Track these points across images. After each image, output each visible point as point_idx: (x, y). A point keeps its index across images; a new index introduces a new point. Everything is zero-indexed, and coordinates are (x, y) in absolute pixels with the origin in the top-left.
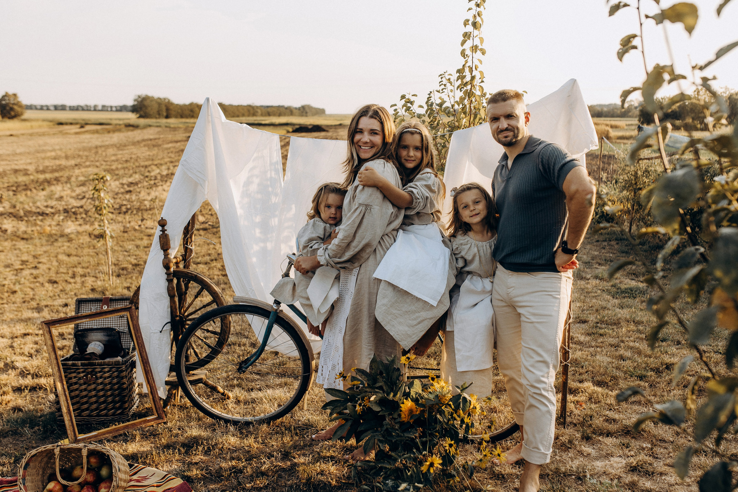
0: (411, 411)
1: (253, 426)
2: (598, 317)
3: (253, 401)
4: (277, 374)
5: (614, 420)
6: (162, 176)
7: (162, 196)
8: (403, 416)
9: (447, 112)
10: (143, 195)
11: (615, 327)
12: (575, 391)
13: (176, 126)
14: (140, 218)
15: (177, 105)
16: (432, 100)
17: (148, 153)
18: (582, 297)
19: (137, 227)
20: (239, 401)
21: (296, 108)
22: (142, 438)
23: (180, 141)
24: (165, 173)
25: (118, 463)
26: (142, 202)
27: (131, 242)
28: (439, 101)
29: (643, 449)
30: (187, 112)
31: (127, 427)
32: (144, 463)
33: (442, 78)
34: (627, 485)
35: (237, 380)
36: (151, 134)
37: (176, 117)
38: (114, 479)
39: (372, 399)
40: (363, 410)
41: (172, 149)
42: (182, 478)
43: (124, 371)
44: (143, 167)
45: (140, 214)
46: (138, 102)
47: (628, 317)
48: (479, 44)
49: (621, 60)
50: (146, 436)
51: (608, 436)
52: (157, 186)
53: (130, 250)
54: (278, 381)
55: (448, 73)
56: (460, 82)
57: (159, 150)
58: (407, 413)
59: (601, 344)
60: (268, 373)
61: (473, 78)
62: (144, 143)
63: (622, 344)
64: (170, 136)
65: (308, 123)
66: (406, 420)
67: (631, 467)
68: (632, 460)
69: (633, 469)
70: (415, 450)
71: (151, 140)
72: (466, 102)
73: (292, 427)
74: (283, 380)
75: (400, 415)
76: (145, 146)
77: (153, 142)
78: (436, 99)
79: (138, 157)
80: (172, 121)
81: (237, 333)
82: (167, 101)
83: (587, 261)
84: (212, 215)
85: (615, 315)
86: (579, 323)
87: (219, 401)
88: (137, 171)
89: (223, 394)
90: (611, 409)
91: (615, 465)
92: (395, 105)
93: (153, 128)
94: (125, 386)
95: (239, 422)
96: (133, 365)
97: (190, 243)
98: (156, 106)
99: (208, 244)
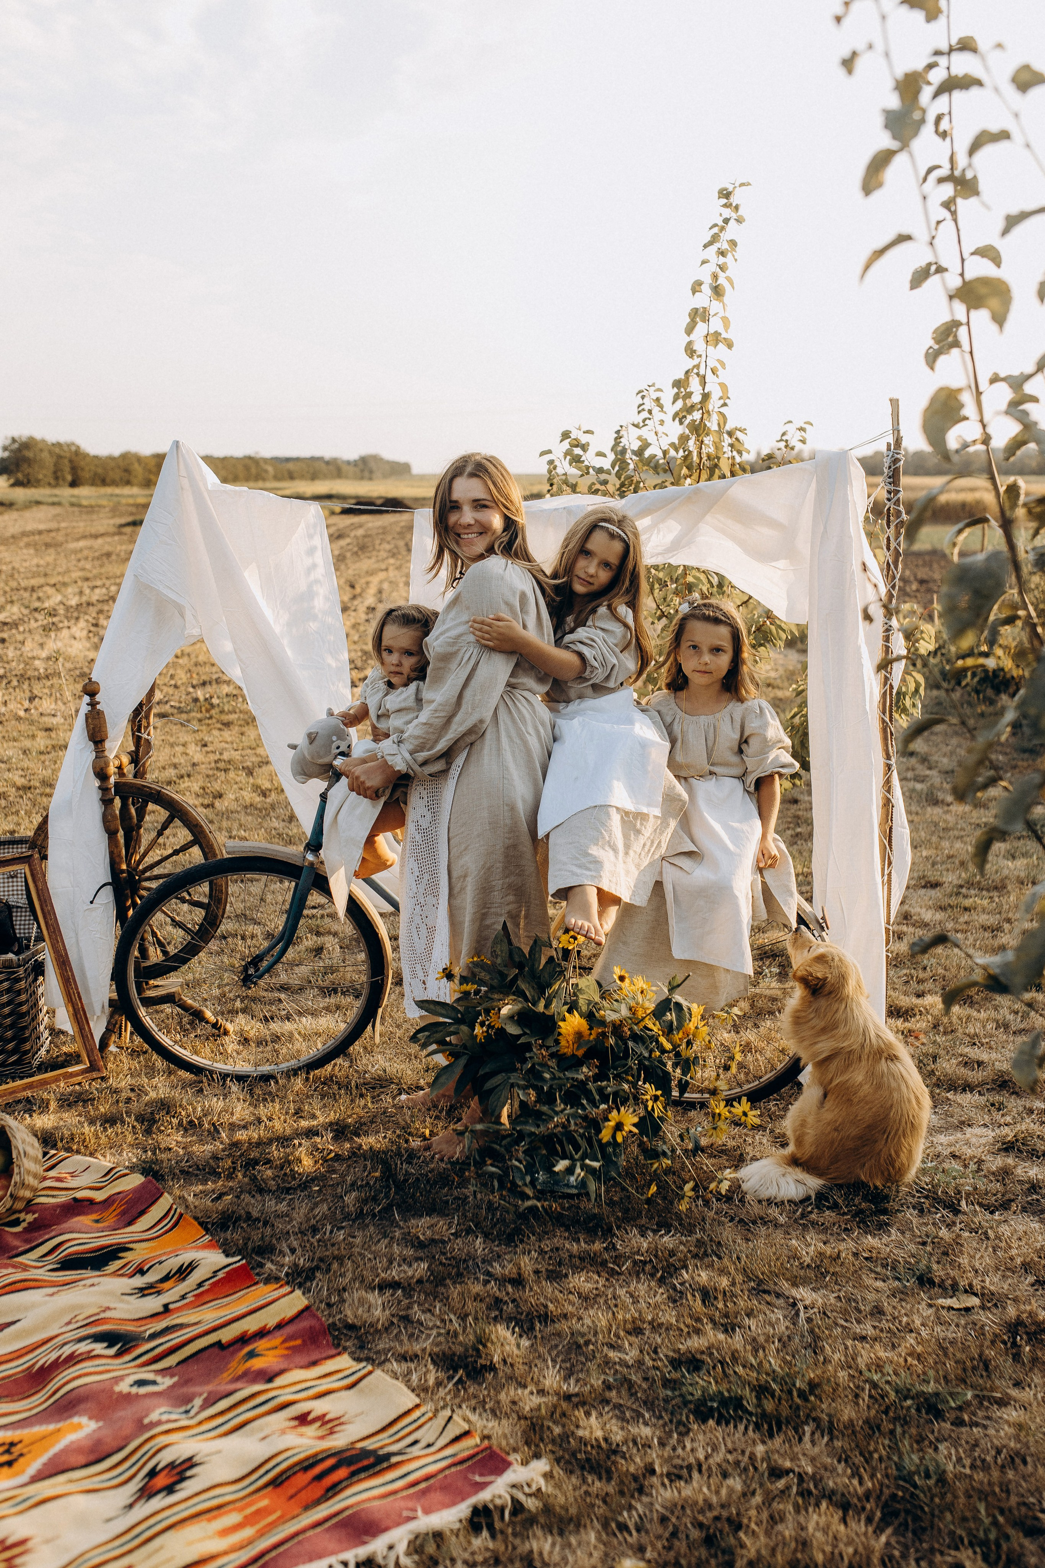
0: (579, 1035)
1: (277, 1082)
2: (963, 875)
3: (276, 1038)
4: (321, 989)
5: (980, 1063)
6: (68, 608)
7: (69, 650)
8: (563, 1043)
9: (652, 464)
10: (30, 649)
11: (996, 894)
12: (907, 1012)
13: (93, 503)
14: (28, 694)
15: (96, 457)
16: (624, 441)
17: (35, 561)
18: (934, 839)
19: (22, 713)
20: (246, 1040)
21: (348, 463)
22: (61, 1107)
23: (102, 535)
24: (73, 602)
25: (23, 1142)
26: (28, 661)
27: (11, 743)
28: (636, 445)
29: (1031, 1111)
30: (117, 475)
31: (30, 1086)
32: (69, 1150)
33: (643, 397)
34: (993, 1173)
35: (242, 1001)
36: (40, 521)
37: (93, 484)
38: (16, 1170)
39: (505, 1011)
40: (488, 1037)
41: (86, 553)
42: (142, 1174)
43: (20, 980)
44: (25, 589)
45: (26, 686)
46: (11, 451)
47: (1022, 874)
48: (721, 330)
49: (932, 368)
50: (67, 1102)
51: (964, 1090)
52: (58, 629)
53: (10, 758)
54: (323, 1002)
55: (657, 387)
56: (679, 404)
57: (58, 553)
58: (570, 1038)
59: (965, 927)
60: (302, 989)
61: (706, 397)
62: (26, 539)
63: (1006, 926)
64: (82, 524)
65: (375, 494)
66: (569, 1051)
67: (1003, 1144)
68: (1006, 1130)
69: (1008, 1147)
70: (585, 1102)
71: (40, 533)
72: (692, 444)
73: (353, 1083)
74: (332, 1000)
75: (557, 1042)
76: (28, 545)
77: (46, 538)
78: (631, 442)
79: (13, 568)
80: (85, 492)
81: (237, 916)
82: (73, 448)
83: (950, 768)
84: (176, 687)
85: (997, 872)
86: (924, 887)
87: (208, 1039)
88: (15, 598)
89: (215, 1026)
90: (974, 1044)
91: (974, 1140)
92: (549, 452)
93: (43, 508)
94: (24, 1008)
95: (249, 1076)
96: (39, 969)
97: (146, 728)
98: (49, 461)
99: (172, 745)
